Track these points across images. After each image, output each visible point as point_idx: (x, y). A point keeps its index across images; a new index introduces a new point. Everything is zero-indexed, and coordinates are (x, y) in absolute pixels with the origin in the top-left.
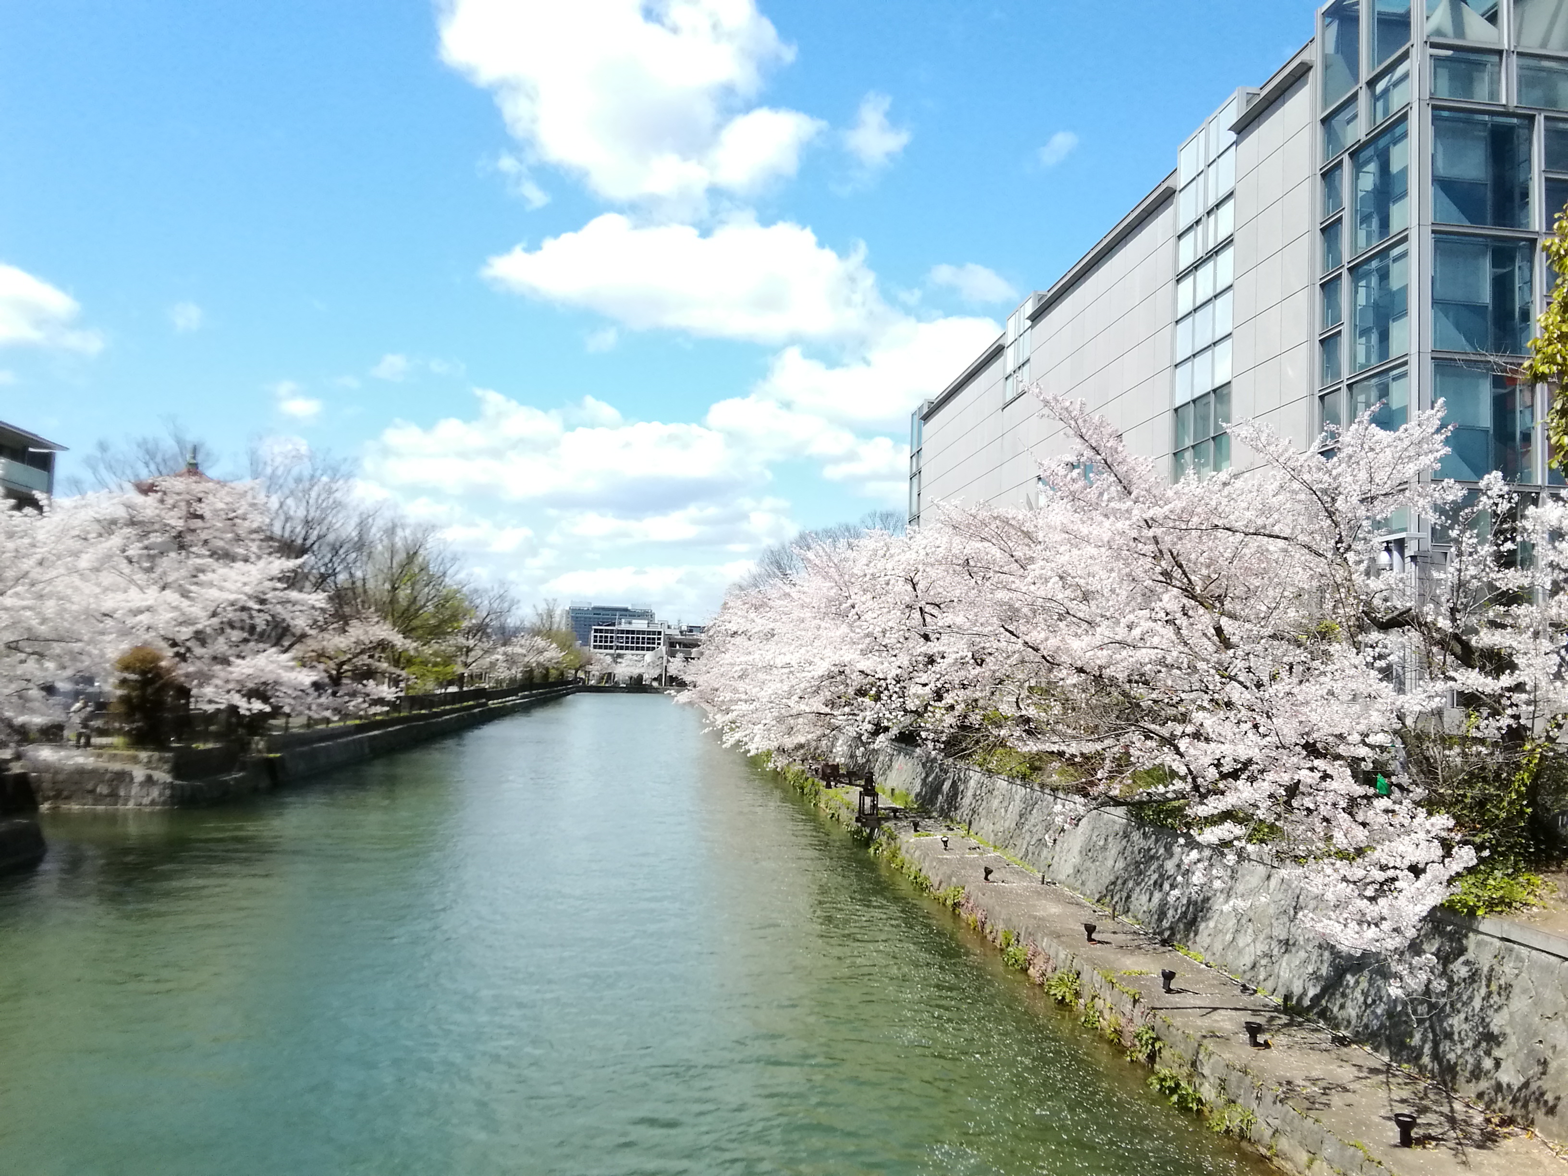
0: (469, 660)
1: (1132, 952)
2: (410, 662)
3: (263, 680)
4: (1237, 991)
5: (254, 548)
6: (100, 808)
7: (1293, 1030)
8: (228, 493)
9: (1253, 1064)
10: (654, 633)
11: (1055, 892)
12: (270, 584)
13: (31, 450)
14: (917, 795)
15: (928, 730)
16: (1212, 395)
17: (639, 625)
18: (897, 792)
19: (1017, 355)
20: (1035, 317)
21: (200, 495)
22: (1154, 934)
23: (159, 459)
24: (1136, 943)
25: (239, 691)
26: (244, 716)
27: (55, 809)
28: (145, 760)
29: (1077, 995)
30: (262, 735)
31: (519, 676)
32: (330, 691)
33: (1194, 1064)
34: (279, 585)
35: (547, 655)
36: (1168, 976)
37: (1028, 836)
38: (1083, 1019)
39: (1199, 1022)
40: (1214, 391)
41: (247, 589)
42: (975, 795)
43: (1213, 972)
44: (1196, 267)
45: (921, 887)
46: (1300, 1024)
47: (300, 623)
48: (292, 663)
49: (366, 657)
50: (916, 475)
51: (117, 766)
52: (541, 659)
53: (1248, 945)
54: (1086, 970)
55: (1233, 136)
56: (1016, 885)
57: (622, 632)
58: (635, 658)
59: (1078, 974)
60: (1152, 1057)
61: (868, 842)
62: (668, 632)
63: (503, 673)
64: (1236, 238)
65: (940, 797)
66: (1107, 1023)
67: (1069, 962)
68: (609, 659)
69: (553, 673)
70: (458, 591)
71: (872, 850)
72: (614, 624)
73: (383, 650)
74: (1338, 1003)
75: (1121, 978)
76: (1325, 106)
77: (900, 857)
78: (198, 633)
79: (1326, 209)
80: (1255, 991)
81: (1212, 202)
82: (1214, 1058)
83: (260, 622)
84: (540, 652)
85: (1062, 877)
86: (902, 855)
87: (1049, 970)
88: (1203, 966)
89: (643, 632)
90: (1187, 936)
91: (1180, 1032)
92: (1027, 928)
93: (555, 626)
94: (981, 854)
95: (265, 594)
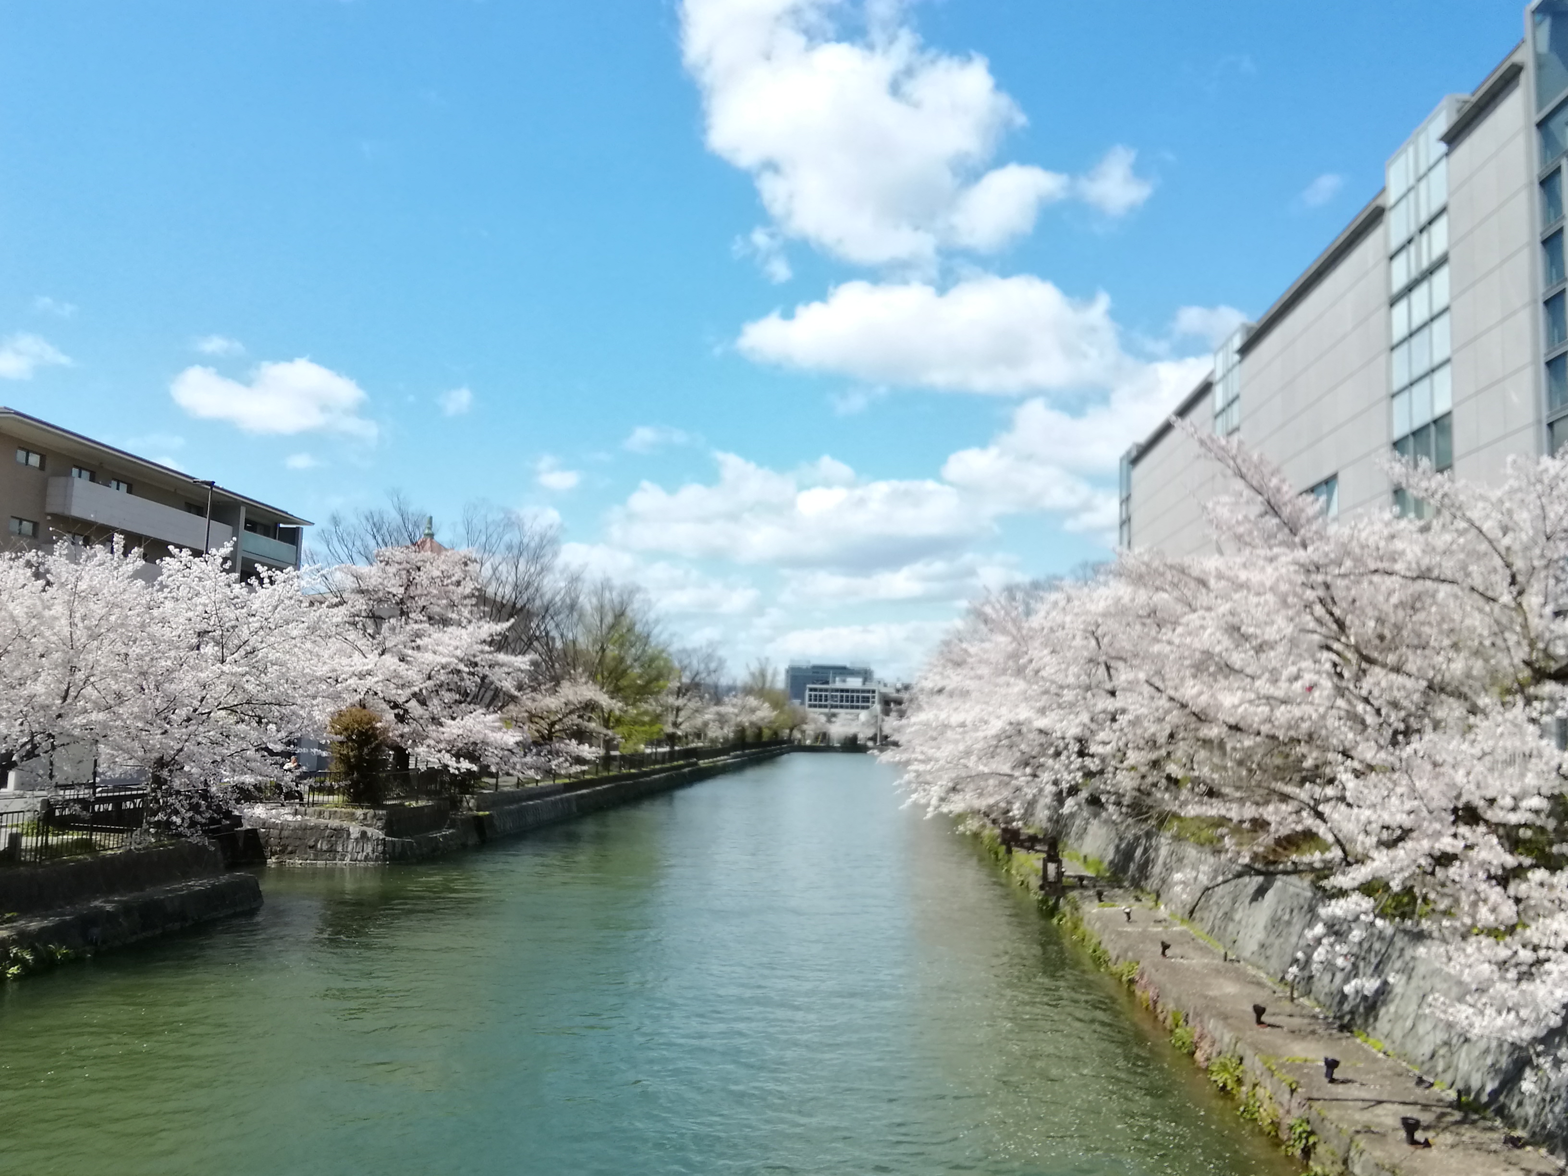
0: (680, 720)
1: (1304, 1038)
2: (619, 721)
3: (472, 740)
4: (1412, 1084)
5: (466, 612)
6: (320, 863)
7: (1463, 1129)
8: (444, 562)
9: (1405, 1164)
10: (868, 691)
11: (1236, 970)
12: (480, 647)
13: (282, 525)
14: (1111, 862)
15: (1109, 792)
16: (1433, 428)
17: (854, 683)
18: (1090, 859)
19: (1226, 390)
20: (1245, 350)
21: (419, 564)
22: (1335, 1018)
23: (384, 530)
24: (1311, 1028)
25: (448, 751)
26: (454, 774)
27: (280, 863)
28: (362, 817)
29: (1239, 1082)
30: (472, 793)
31: (731, 735)
32: (534, 750)
33: (1345, 1162)
34: (487, 648)
35: (760, 714)
36: (1332, 1065)
37: (1215, 908)
38: (1242, 1109)
39: (1358, 1116)
40: (1435, 422)
41: (459, 653)
42: (1165, 864)
43: (1390, 1062)
44: (1409, 289)
45: (1098, 960)
46: (1474, 1122)
47: (508, 685)
48: (497, 724)
49: (575, 717)
50: (1126, 522)
51: (335, 823)
52: (754, 718)
53: (1428, 1033)
54: (1249, 1054)
55: (1443, 147)
56: (1196, 961)
57: (837, 690)
58: (849, 717)
59: (1241, 1059)
60: (1307, 1152)
61: (1053, 911)
62: (884, 690)
63: (715, 732)
64: (1452, 256)
65: (1132, 865)
66: (1265, 1116)
67: (1232, 1047)
68: (823, 719)
69: (767, 733)
70: (663, 651)
71: (1055, 921)
72: (827, 683)
73: (593, 710)
74: (1516, 1100)
75: (1283, 1066)
76: (1540, 107)
77: (1081, 929)
78: (414, 695)
79: (1546, 220)
80: (1432, 1085)
81: (1424, 218)
82: (1365, 1156)
83: (470, 684)
84: (753, 711)
85: (1247, 954)
86: (1084, 927)
87: (1214, 1054)
88: (1381, 1055)
89: (858, 691)
90: (1366, 1020)
91: (1333, 1126)
92: (1195, 1008)
93: (768, 685)
94: (1166, 927)
95: (474, 656)
